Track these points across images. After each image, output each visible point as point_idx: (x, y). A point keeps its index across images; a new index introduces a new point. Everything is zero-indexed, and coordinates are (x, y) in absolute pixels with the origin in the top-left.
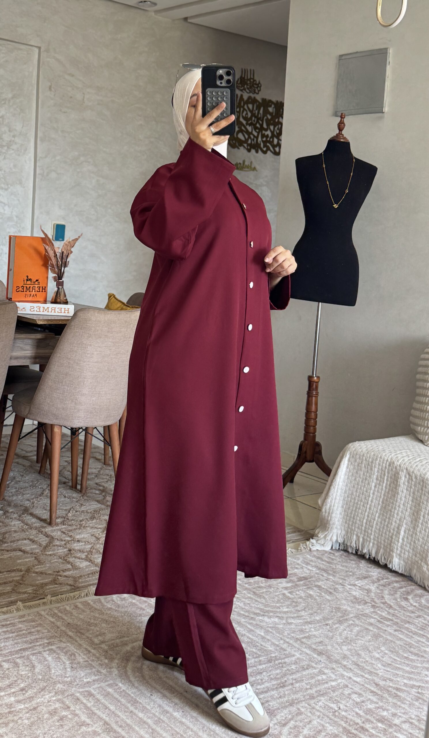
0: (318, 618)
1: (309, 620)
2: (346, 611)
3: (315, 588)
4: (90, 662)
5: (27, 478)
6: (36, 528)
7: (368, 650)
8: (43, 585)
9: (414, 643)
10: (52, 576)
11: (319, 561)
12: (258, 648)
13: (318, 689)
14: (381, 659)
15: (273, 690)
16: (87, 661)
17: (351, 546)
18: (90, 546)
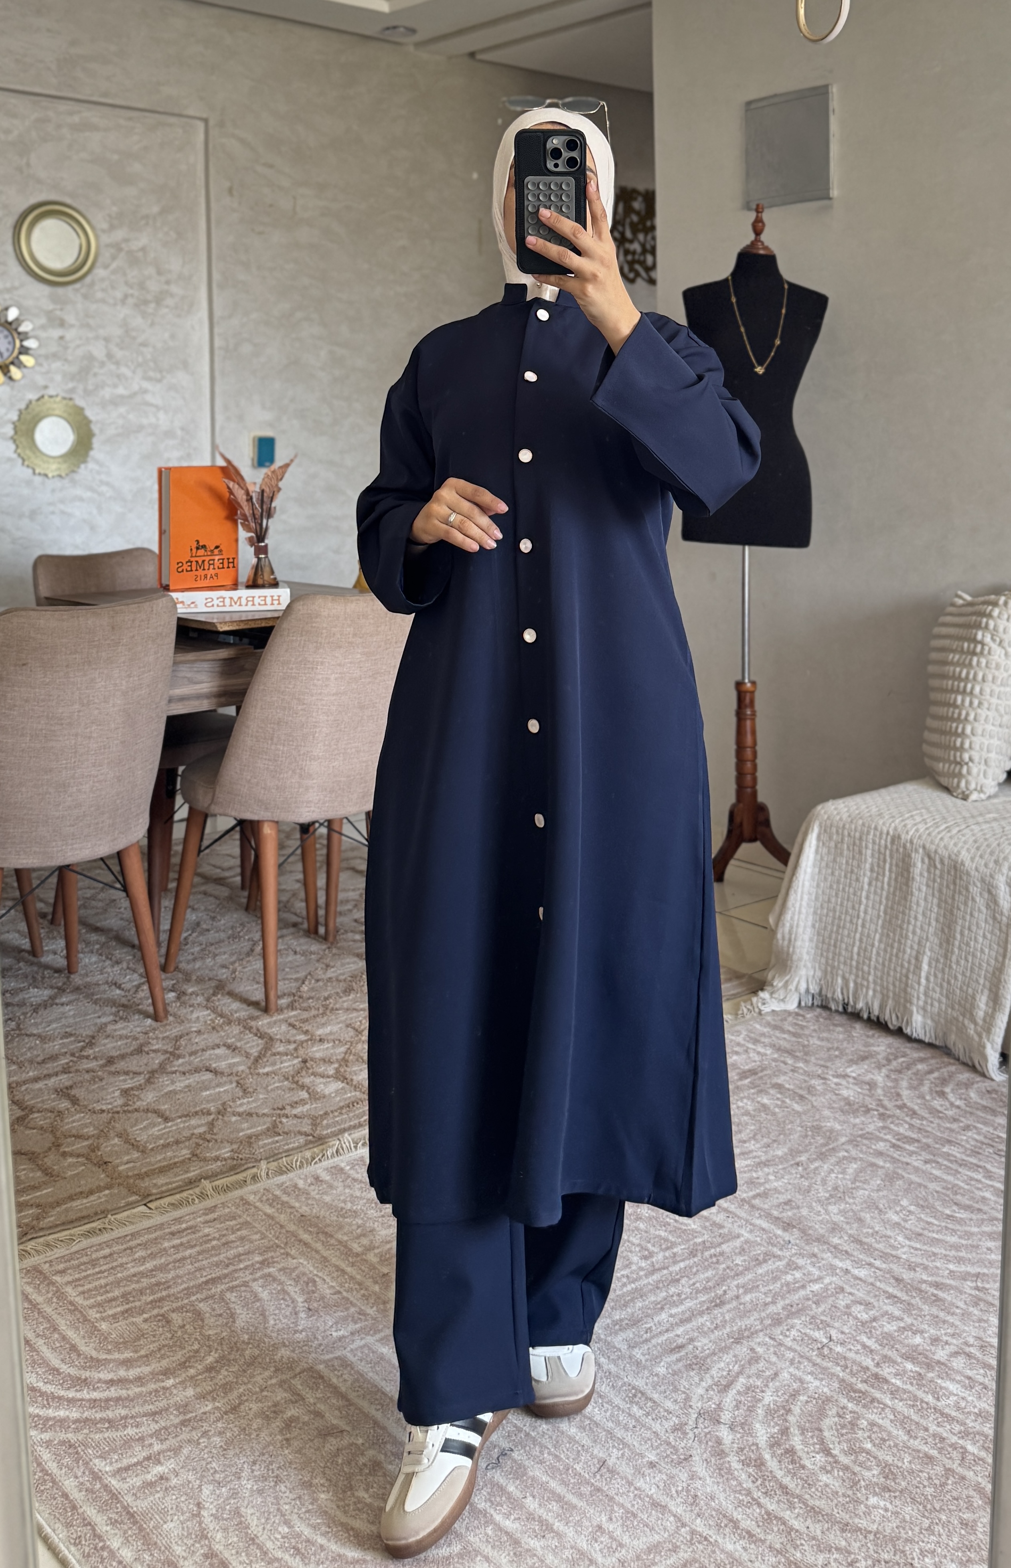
0: (779, 1153)
1: (763, 1158)
2: (831, 1131)
3: (772, 1091)
4: (345, 1294)
5: (222, 922)
6: (239, 1021)
7: (877, 1208)
8: (250, 1140)
9: (962, 1184)
10: (269, 1119)
11: (777, 1033)
12: (669, 1228)
13: (787, 1302)
14: (903, 1223)
15: (701, 1313)
16: (339, 1292)
17: (834, 999)
18: (343, 1049)
